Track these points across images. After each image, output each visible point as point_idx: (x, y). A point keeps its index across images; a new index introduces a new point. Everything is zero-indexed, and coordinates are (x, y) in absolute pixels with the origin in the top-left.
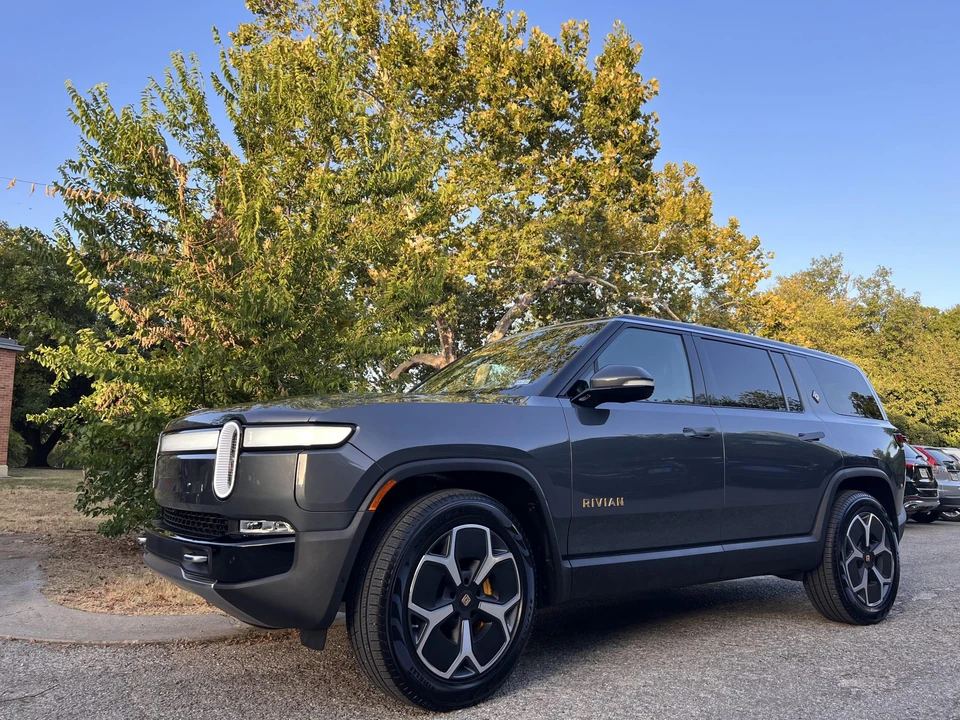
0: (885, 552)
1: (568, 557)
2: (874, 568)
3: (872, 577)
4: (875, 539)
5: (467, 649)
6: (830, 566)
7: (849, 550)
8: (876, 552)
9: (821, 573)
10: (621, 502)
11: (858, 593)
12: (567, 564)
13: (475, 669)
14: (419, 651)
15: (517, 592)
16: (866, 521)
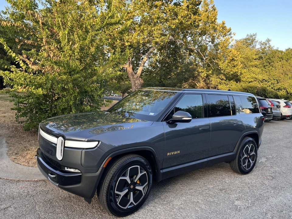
0: (254, 154)
1: (162, 169)
2: (250, 159)
3: (249, 161)
4: (251, 151)
5: (132, 200)
6: (237, 160)
7: (243, 155)
8: (251, 155)
9: (235, 161)
10: (179, 152)
11: (244, 166)
12: (161, 171)
13: (134, 204)
14: (118, 204)
15: (147, 182)
16: (249, 146)
